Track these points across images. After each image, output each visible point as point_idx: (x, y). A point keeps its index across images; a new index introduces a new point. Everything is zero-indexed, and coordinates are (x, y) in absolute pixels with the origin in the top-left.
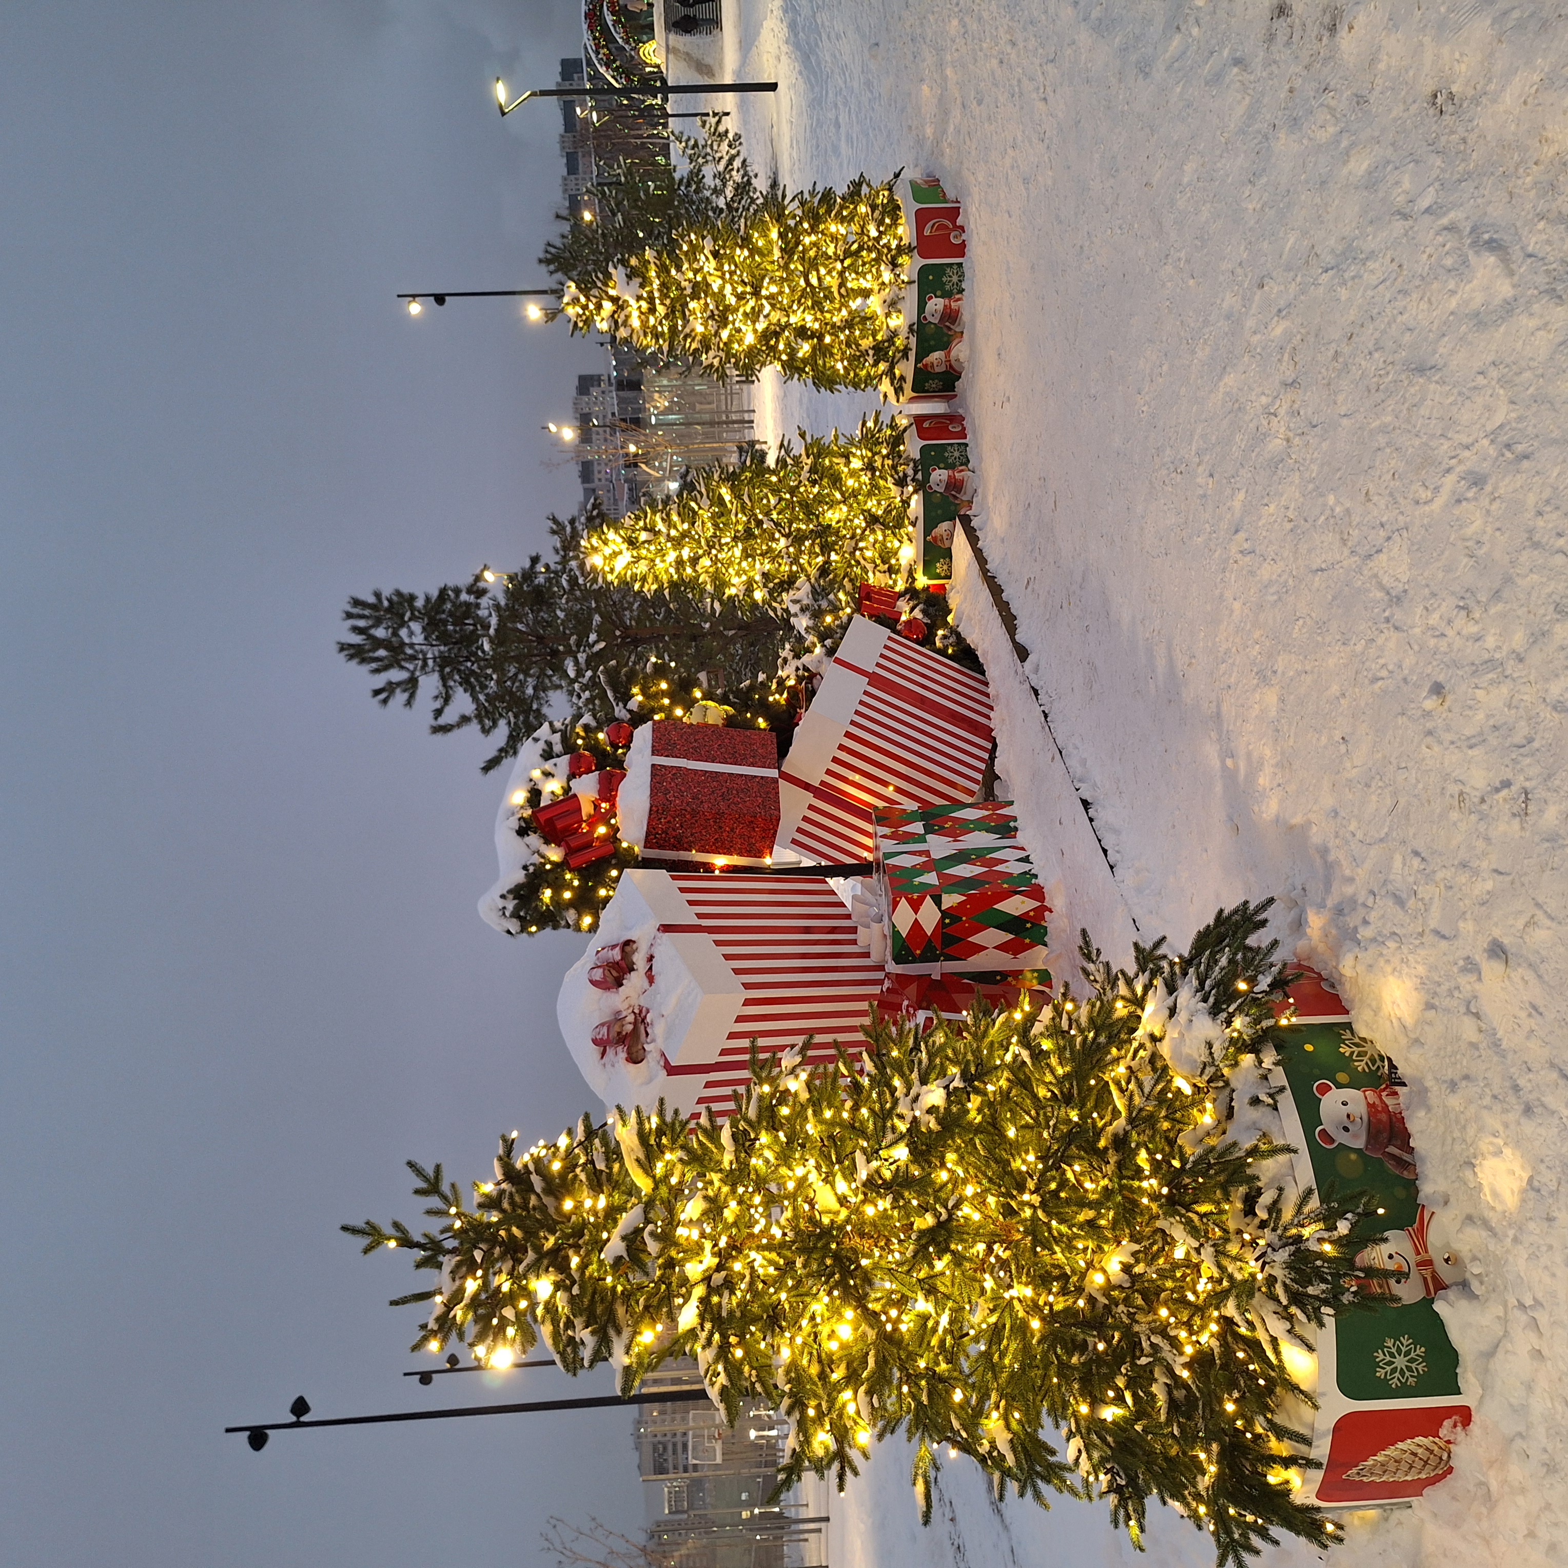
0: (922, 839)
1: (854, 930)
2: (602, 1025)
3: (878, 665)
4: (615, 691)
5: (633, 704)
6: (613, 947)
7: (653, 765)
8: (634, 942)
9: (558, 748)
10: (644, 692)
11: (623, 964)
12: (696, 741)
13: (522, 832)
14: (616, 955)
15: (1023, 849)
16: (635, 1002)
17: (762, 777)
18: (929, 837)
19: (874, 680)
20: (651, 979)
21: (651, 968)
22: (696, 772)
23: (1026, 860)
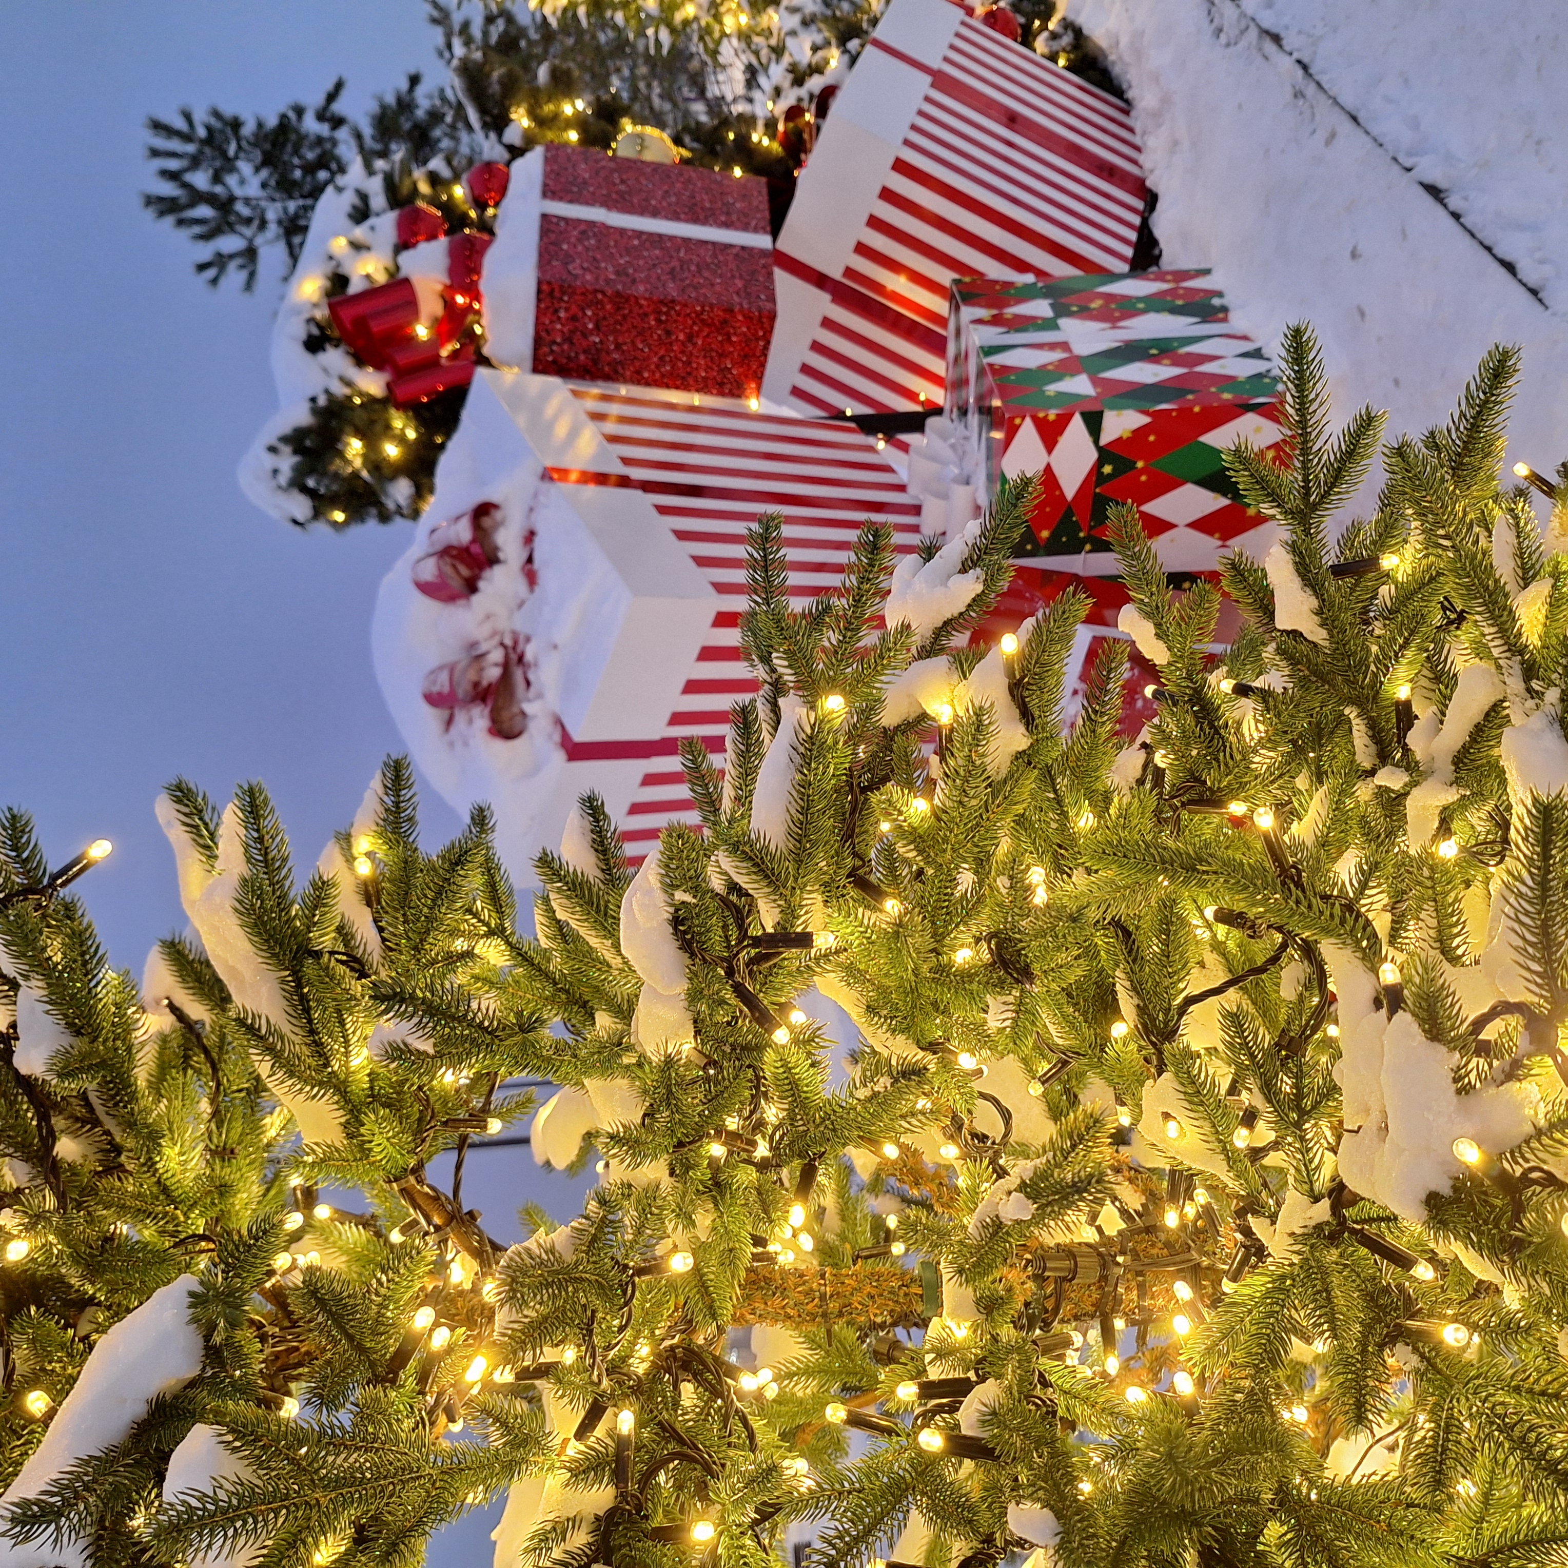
0: (1050, 325)
1: (916, 510)
2: (441, 668)
3: (946, 59)
4: (483, 111)
5: (512, 135)
6: (458, 518)
7: (545, 217)
8: (495, 506)
9: (378, 201)
10: (532, 114)
11: (475, 549)
12: (623, 182)
13: (314, 345)
14: (463, 533)
15: (1245, 338)
16: (503, 624)
17: (743, 248)
18: (1063, 322)
19: (941, 81)
20: (531, 577)
21: (530, 560)
22: (622, 232)
23: (1257, 354)
